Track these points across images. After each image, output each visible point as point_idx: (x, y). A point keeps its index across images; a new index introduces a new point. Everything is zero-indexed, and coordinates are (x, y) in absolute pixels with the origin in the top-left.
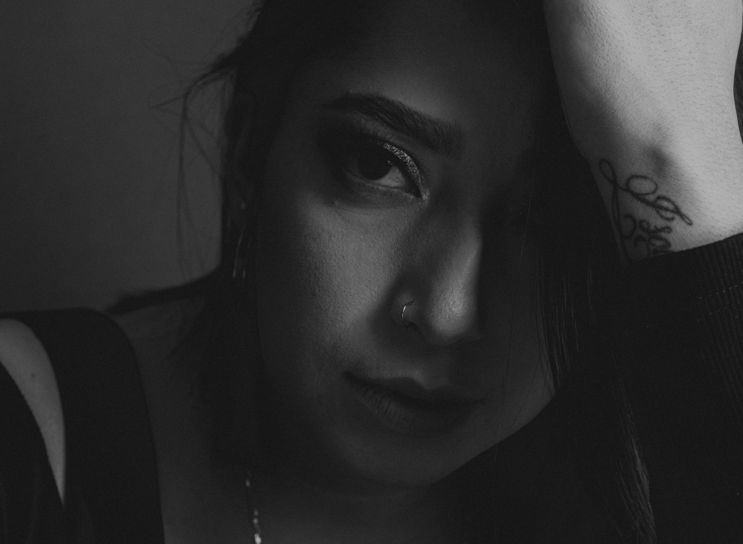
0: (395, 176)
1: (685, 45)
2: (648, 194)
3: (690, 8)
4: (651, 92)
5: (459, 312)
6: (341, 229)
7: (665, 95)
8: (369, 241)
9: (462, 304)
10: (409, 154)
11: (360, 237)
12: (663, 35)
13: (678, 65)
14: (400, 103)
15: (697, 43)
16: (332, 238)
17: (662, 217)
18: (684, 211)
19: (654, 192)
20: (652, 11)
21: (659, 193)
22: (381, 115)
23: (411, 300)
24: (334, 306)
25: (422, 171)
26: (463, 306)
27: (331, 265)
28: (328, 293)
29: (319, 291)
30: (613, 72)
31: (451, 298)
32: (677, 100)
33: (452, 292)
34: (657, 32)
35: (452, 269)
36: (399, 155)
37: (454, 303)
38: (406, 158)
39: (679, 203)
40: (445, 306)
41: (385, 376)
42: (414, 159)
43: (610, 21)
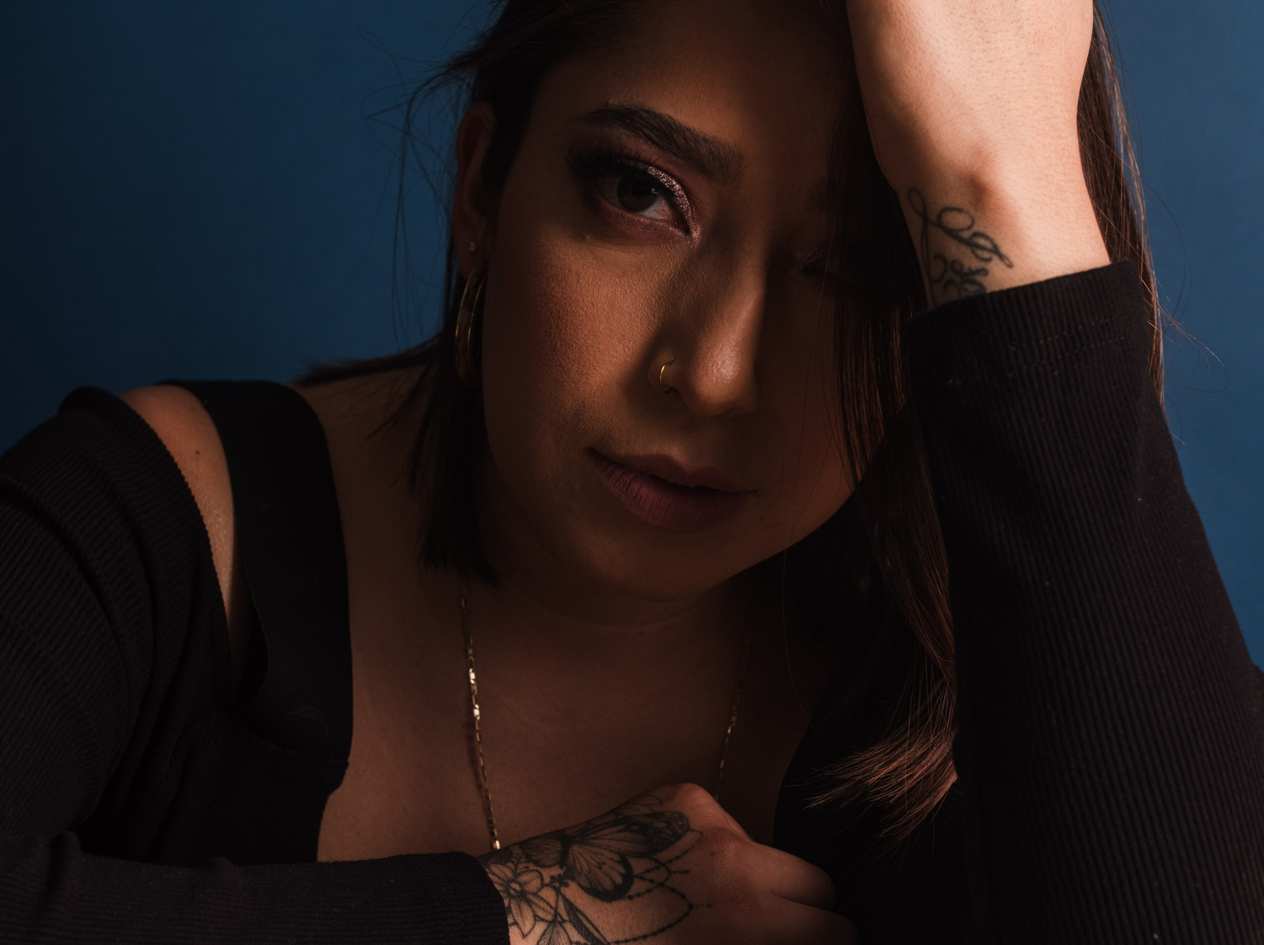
0: (660, 208)
1: (1015, 55)
2: (962, 230)
3: (1022, 11)
4: (972, 109)
5: (729, 375)
6: (592, 270)
7: (988, 113)
8: (626, 285)
9: (733, 364)
10: (678, 182)
11: (615, 280)
12: (988, 42)
13: (1005, 79)
14: (669, 117)
15: (1030, 54)
16: (581, 281)
17: (977, 257)
18: (1004, 250)
19: (970, 227)
20: (976, 13)
21: (975, 228)
22: (645, 130)
23: (672, 359)
24: (579, 365)
25: (692, 203)
26: (734, 367)
27: (577, 314)
28: (572, 348)
29: (561, 346)
30: (927, 84)
31: (720, 357)
32: (1002, 120)
33: (722, 349)
34: (981, 39)
35: (723, 322)
36: (665, 183)
37: (723, 362)
38: (674, 186)
39: (999, 241)
40: (712, 366)
41: (636, 452)
42: (684, 187)
43: (924, 24)
